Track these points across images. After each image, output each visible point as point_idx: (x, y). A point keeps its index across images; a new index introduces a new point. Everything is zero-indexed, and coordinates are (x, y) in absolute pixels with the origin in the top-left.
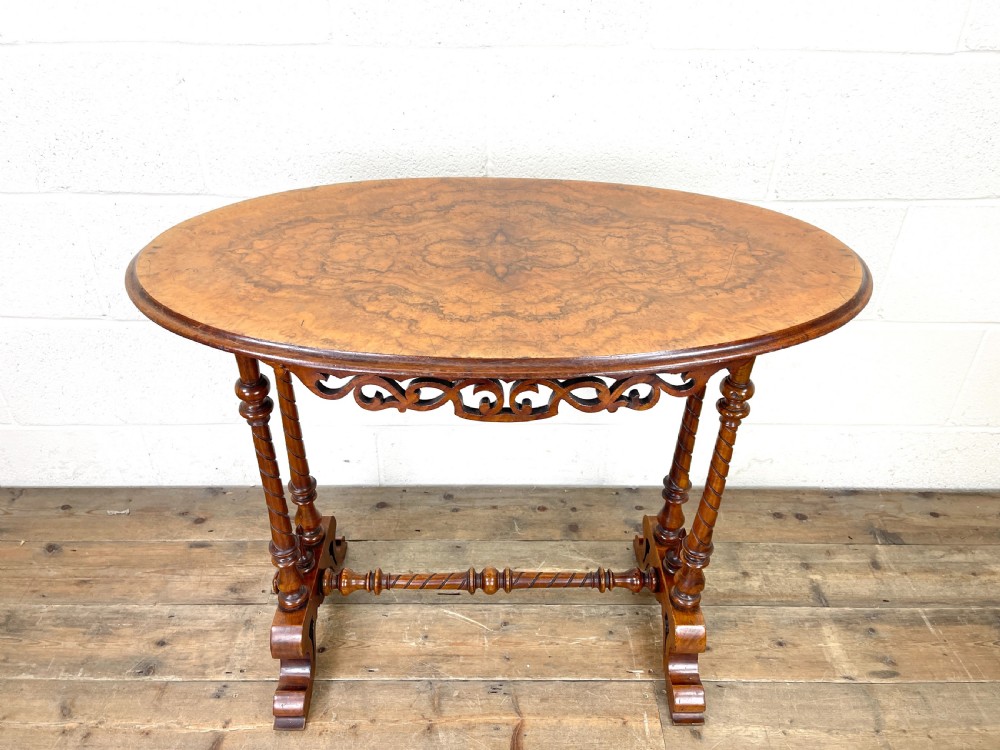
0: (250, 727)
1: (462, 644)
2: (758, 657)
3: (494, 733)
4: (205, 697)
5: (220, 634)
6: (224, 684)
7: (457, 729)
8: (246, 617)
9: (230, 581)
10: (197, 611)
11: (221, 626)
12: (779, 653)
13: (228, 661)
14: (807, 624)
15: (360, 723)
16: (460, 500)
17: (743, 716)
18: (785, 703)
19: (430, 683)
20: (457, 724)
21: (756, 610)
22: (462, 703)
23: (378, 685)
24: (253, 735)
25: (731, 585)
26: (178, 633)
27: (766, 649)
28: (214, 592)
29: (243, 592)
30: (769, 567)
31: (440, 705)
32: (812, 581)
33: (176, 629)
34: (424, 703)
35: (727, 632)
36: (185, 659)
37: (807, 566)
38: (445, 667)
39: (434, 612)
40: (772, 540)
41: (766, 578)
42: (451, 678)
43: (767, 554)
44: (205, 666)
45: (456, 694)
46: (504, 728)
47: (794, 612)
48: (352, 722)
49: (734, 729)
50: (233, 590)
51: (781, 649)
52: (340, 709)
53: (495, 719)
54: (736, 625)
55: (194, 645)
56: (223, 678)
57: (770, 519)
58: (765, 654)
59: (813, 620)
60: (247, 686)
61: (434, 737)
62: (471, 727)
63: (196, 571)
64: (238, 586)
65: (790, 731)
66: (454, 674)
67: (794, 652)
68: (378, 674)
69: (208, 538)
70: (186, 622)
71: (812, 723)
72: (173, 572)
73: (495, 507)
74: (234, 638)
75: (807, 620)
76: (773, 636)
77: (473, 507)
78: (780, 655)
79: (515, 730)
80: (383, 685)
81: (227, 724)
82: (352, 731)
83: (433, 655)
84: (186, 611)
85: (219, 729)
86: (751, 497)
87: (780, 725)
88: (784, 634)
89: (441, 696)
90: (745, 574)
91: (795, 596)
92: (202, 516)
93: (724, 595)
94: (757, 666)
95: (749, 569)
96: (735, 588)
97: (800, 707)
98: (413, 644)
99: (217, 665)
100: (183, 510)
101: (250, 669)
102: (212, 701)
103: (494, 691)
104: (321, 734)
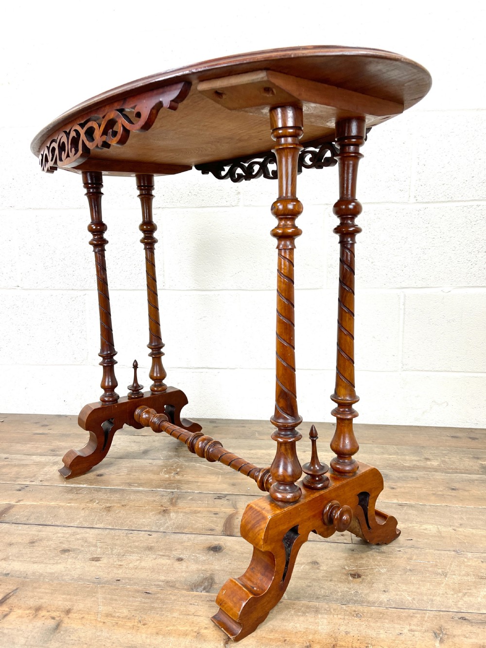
0: (36, 503)
1: (202, 477)
2: (433, 494)
3: (213, 515)
4: (11, 490)
5: (34, 466)
6: (26, 485)
7: (185, 512)
8: (55, 461)
9: (51, 447)
10: (24, 457)
11: (37, 464)
12: (454, 493)
13: (34, 476)
14: (476, 482)
15: (114, 506)
16: (220, 423)
17: (418, 520)
18: (456, 516)
19: (173, 492)
20: (187, 510)
21: (434, 474)
22: (193, 502)
23: (134, 491)
24: (34, 507)
25: (415, 463)
26: (9, 464)
27: (441, 491)
28: (39, 451)
29: (59, 451)
30: (446, 457)
31: (176, 502)
32: (482, 464)
33: (6, 463)
34: (165, 500)
35: (410, 482)
36: (6, 475)
37: (478, 458)
38: (186, 486)
39: (187, 464)
40: (449, 446)
41: (444, 462)
42: (189, 491)
43: (444, 452)
44: (18, 478)
45: (190, 498)
46: (221, 515)
47: (466, 476)
48: (108, 505)
49: (410, 525)
50: (53, 450)
51: (454, 491)
52: (102, 499)
53: (217, 510)
54: (418, 479)
55: (16, 469)
56: (28, 483)
57: (450, 438)
58: (440, 493)
59: (481, 480)
60: (43, 487)
61: (166, 515)
62: (195, 512)
63: (33, 443)
64: (57, 449)
65: (460, 529)
66: (191, 489)
67: (466, 493)
68: (136, 486)
69: (46, 431)
70: (15, 461)
71: (479, 526)
72: (18, 443)
73: (243, 427)
74: (43, 468)
75: (477, 480)
76: (447, 485)
77: (229, 426)
78: (452, 494)
79: (230, 515)
80: (138, 492)
81: (19, 501)
82: (108, 509)
83: (179, 481)
84: (18, 456)
85: (13, 503)
86: (434, 429)
87: (450, 526)
88: (457, 485)
89: (178, 498)
90: (427, 459)
91: (467, 470)
92: (48, 424)
93: (409, 467)
94: (433, 498)
95: (431, 457)
96: (418, 464)
97: (468, 519)
98: (167, 476)
99: (26, 478)
100: (37, 421)
101: (47, 480)
102: (15, 492)
103: (219, 498)
104: (83, 509)
